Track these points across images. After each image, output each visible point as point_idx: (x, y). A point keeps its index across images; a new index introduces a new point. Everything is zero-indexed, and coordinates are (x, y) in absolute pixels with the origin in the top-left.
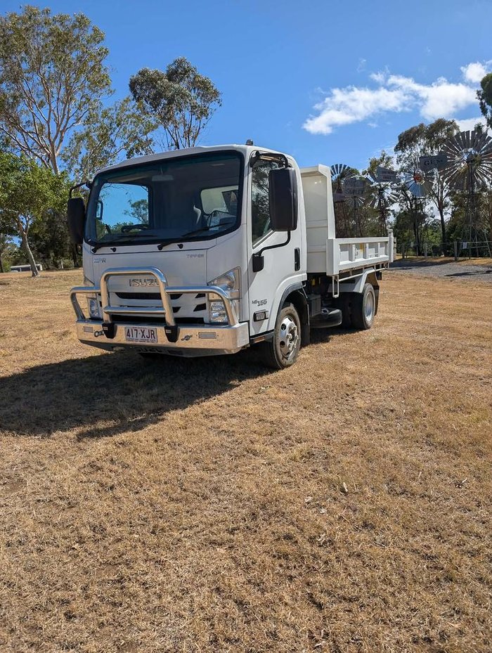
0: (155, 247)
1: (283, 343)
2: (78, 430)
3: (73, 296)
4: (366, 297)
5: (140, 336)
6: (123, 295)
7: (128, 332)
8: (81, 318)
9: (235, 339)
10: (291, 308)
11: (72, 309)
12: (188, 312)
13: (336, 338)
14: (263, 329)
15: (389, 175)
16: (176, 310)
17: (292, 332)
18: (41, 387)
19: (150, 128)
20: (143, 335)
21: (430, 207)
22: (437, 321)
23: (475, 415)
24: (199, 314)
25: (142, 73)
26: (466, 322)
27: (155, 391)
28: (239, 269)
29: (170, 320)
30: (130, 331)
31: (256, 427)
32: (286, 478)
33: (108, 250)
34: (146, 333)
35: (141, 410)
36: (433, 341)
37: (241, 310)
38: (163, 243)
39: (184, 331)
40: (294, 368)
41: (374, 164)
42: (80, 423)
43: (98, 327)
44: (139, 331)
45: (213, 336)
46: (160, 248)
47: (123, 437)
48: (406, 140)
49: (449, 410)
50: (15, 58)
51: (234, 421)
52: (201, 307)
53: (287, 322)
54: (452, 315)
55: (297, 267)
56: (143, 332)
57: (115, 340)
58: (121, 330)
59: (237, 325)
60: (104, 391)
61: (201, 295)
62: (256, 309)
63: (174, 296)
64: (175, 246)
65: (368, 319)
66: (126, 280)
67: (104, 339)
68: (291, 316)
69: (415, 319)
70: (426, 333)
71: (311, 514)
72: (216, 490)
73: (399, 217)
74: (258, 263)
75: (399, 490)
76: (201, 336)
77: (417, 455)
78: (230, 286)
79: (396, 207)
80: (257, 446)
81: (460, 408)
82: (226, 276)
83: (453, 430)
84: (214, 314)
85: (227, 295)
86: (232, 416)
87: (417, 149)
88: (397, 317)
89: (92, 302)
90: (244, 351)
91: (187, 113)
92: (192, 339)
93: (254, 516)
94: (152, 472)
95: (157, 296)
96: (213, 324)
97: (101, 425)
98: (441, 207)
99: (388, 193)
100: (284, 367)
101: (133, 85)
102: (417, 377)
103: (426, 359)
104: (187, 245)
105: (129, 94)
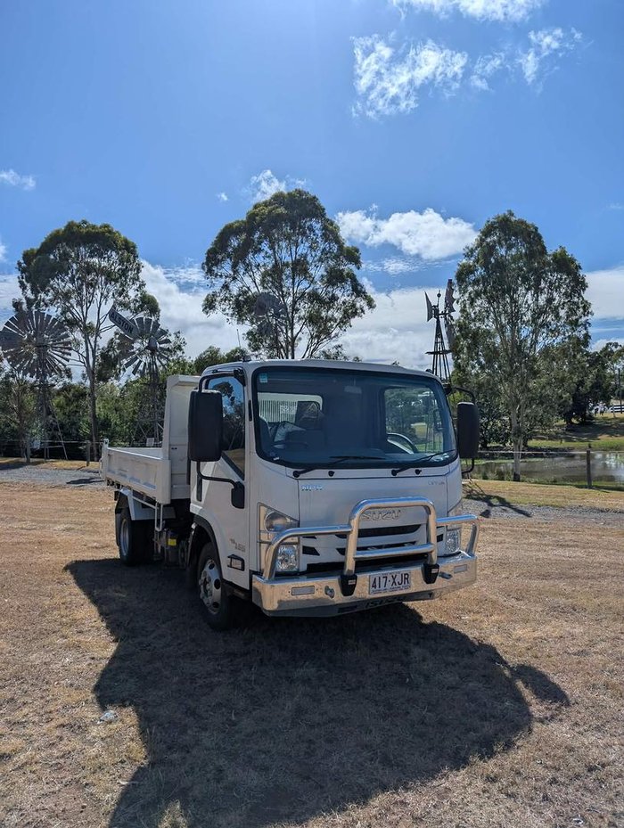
0: (387, 472)
5: (389, 585)
7: (375, 582)
20: (394, 582)
30: (377, 579)
34: (398, 579)
44: (390, 578)
46: (394, 473)
56: (394, 579)
64: (411, 471)
76: (455, 570)
104: (424, 471)
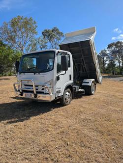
0: (33, 74)
1: (66, 99)
2: (7, 121)
3: (14, 85)
4: (92, 87)
6: (25, 85)
7: (26, 94)
8: (16, 90)
9: (51, 97)
10: (69, 89)
11: (14, 88)
12: (40, 90)
13: (83, 97)
14: (59, 95)
15: (105, 55)
16: (37, 89)
17: (69, 96)
18: (4, 108)
19: (46, 43)
21: (117, 63)
22: (111, 93)
23: (112, 122)
24: (43, 91)
25: (45, 30)
26: (119, 94)
27: (31, 111)
28: (53, 80)
29: (35, 92)
31: (52, 123)
32: (53, 139)
33: (23, 74)
35: (25, 116)
36: (108, 99)
37: (53, 90)
38: (35, 73)
39: (38, 95)
40: (69, 105)
41: (102, 52)
42: (8, 119)
43: (19, 93)
45: (45, 97)
47: (17, 124)
48: (110, 46)
49: (105, 120)
50: (15, 27)
51: (47, 121)
52: (43, 89)
53: (67, 93)
54: (117, 92)
55: (70, 79)
57: (23, 96)
58: (24, 94)
59: (52, 94)
60: (18, 110)
61: (43, 86)
62: (57, 90)
63: (36, 86)
64: (37, 74)
65: (93, 92)
66: (26, 82)
67: (20, 96)
68: (69, 92)
69: (106, 92)
70: (107, 97)
71: (56, 151)
72: (33, 142)
73: (108, 65)
74: (58, 78)
75: (83, 145)
76: (42, 97)
77: (92, 134)
78: (50, 84)
79: (108, 62)
80: (49, 129)
81: (109, 120)
82: (49, 82)
83: (104, 127)
84: (46, 91)
85: (49, 86)
86: (47, 119)
87: (113, 48)
88: (102, 92)
89: (19, 86)
90: (53, 101)
91: (56, 40)
92: (41, 97)
93: (40, 151)
94: (19, 135)
95: (32, 86)
96: (46, 94)
97: (13, 120)
98: (119, 62)
99: (105, 59)
100: (66, 105)
101: (43, 33)
102: (100, 110)
103: (105, 105)
104: (40, 73)
105: (42, 35)
